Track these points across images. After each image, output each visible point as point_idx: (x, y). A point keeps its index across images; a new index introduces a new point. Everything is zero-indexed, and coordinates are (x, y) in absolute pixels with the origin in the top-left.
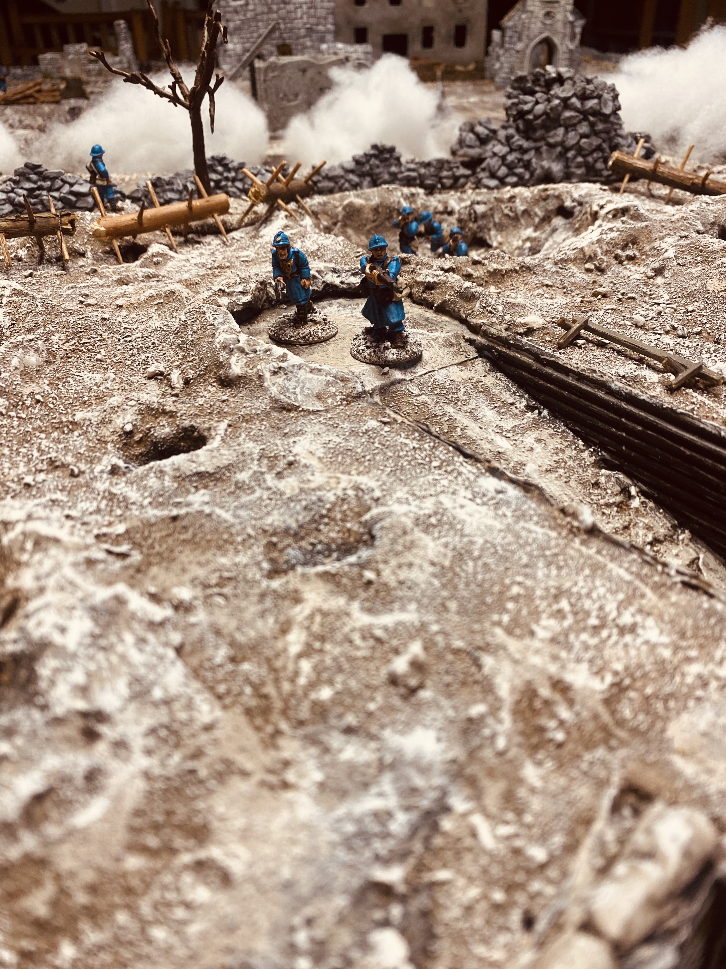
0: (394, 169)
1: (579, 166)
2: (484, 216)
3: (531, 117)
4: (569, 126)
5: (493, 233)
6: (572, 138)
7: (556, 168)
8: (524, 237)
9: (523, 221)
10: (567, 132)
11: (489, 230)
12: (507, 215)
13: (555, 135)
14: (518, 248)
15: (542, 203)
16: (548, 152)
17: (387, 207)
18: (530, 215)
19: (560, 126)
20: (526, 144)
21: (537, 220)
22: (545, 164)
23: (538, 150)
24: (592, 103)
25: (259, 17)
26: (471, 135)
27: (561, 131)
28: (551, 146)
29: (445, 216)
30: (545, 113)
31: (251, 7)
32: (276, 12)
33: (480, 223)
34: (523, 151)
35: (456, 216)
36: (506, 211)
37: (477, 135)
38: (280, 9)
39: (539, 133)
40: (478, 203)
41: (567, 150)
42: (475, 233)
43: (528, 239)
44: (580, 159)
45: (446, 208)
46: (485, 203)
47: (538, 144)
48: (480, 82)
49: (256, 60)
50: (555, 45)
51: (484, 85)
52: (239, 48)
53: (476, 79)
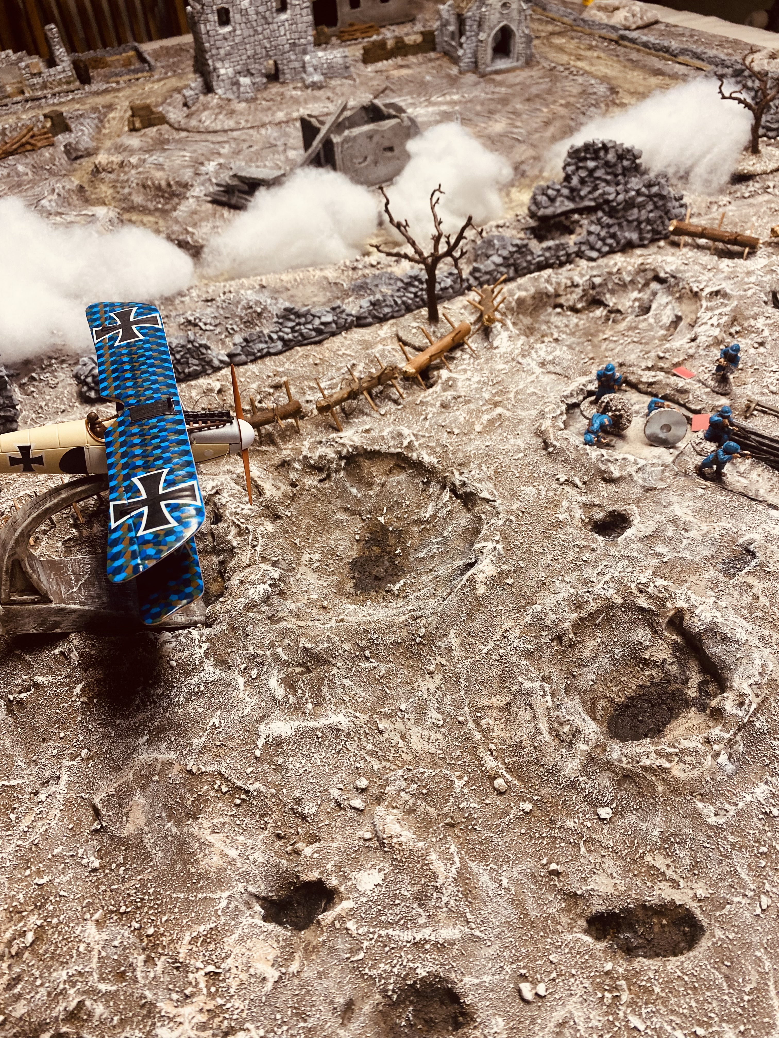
0: (529, 258)
1: (648, 232)
2: (600, 285)
3: (615, 204)
4: (641, 207)
5: (608, 296)
6: (644, 214)
7: (634, 236)
8: (633, 298)
9: (630, 287)
10: (640, 211)
11: (605, 294)
12: (617, 284)
13: (632, 214)
14: (630, 307)
15: (642, 274)
16: (628, 226)
17: (540, 293)
18: (634, 283)
19: (634, 207)
20: (610, 221)
21: (640, 286)
22: (627, 234)
23: (620, 225)
24: (655, 189)
25: (246, 41)
26: (545, 198)
27: (636, 211)
28: (630, 222)
29: (573, 289)
30: (625, 201)
31: (238, 32)
32: (262, 33)
33: (598, 290)
34: (609, 226)
35: (581, 288)
36: (616, 281)
37: (548, 196)
38: (264, 29)
39: (620, 215)
40: (595, 276)
41: (640, 223)
42: (594, 297)
43: (636, 300)
44: (649, 228)
45: (573, 282)
46: (599, 276)
47: (620, 221)
48: (432, 55)
49: (332, 136)
50: (513, 31)
51: (438, 59)
52: (230, 71)
53: (426, 51)
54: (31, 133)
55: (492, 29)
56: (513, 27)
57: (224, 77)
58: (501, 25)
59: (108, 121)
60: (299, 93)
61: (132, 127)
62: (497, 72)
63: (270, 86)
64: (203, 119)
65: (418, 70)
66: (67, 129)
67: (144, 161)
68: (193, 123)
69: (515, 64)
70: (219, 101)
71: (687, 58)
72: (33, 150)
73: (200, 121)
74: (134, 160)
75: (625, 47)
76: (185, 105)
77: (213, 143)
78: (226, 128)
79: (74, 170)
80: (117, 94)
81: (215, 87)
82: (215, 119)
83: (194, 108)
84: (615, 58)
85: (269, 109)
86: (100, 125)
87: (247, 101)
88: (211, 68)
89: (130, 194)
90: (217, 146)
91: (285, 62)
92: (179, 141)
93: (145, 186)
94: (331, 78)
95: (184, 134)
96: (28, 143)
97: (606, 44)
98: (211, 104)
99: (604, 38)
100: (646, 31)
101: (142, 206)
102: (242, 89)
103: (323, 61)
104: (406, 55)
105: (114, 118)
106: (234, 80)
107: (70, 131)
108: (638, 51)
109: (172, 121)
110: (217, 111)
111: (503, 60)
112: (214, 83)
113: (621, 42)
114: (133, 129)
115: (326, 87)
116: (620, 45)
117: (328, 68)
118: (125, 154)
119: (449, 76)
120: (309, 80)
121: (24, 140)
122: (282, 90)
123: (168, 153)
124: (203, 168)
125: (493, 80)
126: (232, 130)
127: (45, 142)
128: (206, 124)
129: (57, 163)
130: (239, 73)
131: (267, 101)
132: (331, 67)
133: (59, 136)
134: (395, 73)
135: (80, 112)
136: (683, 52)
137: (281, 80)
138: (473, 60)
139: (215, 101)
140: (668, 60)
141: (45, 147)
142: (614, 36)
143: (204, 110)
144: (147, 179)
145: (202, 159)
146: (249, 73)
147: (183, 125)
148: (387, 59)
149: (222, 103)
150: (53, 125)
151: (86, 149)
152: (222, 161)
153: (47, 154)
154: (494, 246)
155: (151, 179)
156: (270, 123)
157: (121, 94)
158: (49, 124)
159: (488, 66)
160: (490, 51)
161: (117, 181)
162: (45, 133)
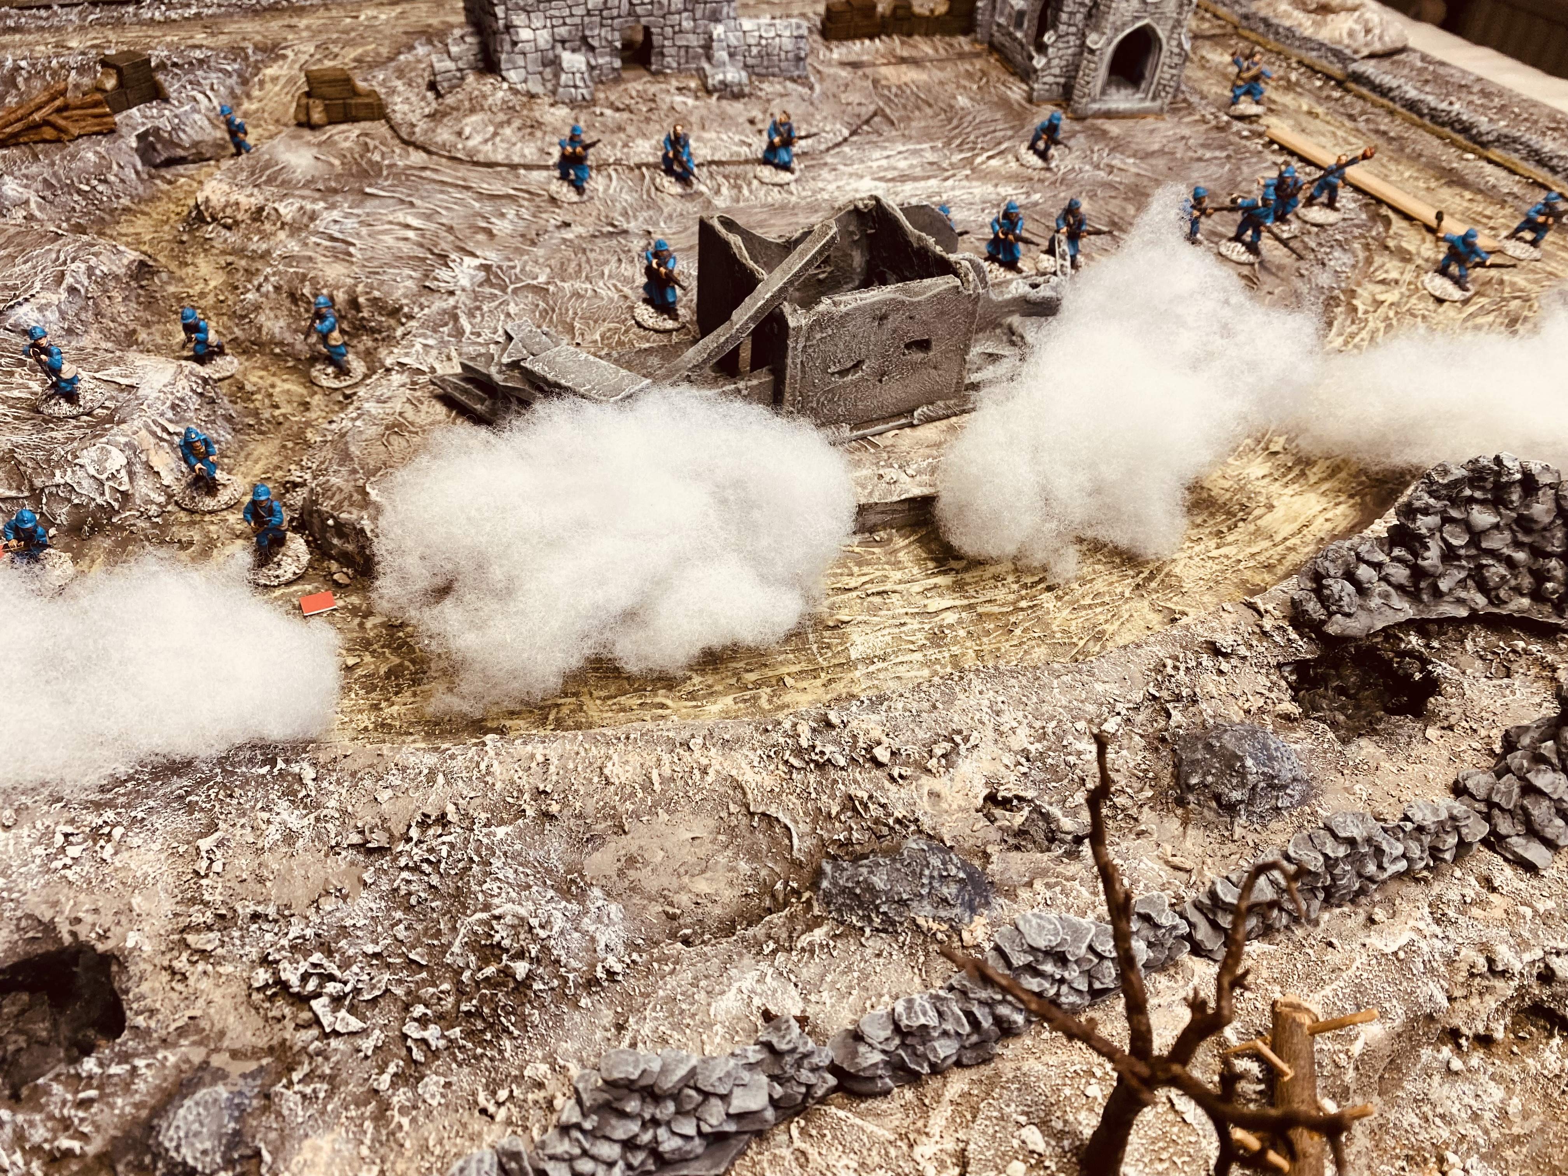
26: (1348, 587)
37: (1356, 582)
48: (963, 42)
49: (787, 308)
50: (1159, 40)
51: (978, 55)
52: (544, 37)
53: (952, 33)
54: (58, 103)
55: (1117, 30)
56: (1162, 33)
57: (529, 47)
58: (1138, 24)
59: (262, 83)
60: (690, 102)
61: (302, 118)
62: (1109, 115)
63: (625, 75)
64: (467, 131)
65: (938, 75)
66: (158, 94)
67: (313, 217)
68: (444, 135)
69: (1148, 104)
70: (509, 96)
71: (1515, 157)
72: (59, 140)
73: (459, 134)
74: (287, 210)
75: (1361, 97)
76: (432, 86)
77: (481, 196)
78: (516, 160)
79: (153, 199)
80: (294, 21)
81: (503, 66)
82: (495, 134)
83: (450, 100)
84: (1349, 124)
85: (621, 129)
86: (238, 91)
87: (572, 104)
88: (501, 23)
89: (258, 308)
90: (487, 208)
91: (669, 31)
92: (402, 176)
93: (294, 297)
94: (762, 77)
95: (417, 157)
96: (46, 123)
97: (1318, 83)
98: (490, 100)
99: (1313, 70)
100: (1386, 64)
101: (281, 344)
102: (563, 77)
103: (752, 41)
104: (910, 35)
105: (275, 79)
106: (551, 54)
107: (166, 100)
108: (1391, 113)
109: (398, 117)
110: (501, 117)
111: (1123, 92)
112: (503, 57)
113: (1352, 86)
114: (306, 124)
115: (750, 95)
116: (1348, 91)
117: (760, 55)
118: (268, 190)
119: (1004, 103)
120: (716, 77)
121: (37, 117)
122: (652, 89)
123: (370, 206)
124: (443, 273)
125: (1104, 133)
126: (528, 167)
127: (90, 125)
128: (471, 143)
129: (112, 178)
130: (563, 42)
131: (618, 110)
132: (766, 54)
133: (134, 110)
134: (891, 74)
135: (198, 54)
136: (1505, 141)
137: (654, 67)
138: (1062, 80)
139: (500, 94)
140: (1465, 150)
141: (89, 135)
142: (1336, 69)
143: (472, 111)
144: (303, 278)
145: (445, 244)
146: (585, 44)
147: (419, 136)
148: (871, 38)
149: (515, 101)
150: (121, 84)
151: (196, 144)
152: (493, 257)
153: (90, 155)
154: (1243, 774)
155: (314, 281)
156: (618, 162)
157: (303, 23)
158: (110, 83)
159: (1094, 101)
160: (1103, 72)
161: (239, 252)
162: (96, 104)
